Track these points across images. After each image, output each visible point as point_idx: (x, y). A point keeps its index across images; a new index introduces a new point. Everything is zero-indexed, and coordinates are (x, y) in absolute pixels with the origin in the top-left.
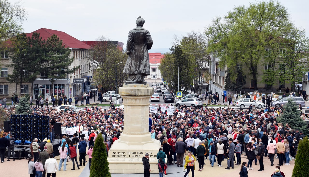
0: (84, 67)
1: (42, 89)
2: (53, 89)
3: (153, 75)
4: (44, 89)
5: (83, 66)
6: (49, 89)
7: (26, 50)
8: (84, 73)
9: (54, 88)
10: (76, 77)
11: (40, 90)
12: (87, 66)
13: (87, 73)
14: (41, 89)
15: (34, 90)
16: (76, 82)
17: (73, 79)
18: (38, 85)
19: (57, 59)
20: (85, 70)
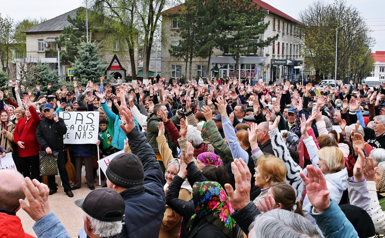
0: (291, 47)
1: (224, 71)
2: (238, 71)
3: (381, 76)
4: (225, 71)
5: (289, 45)
6: (233, 70)
7: (196, 8)
8: (291, 56)
9: (240, 69)
10: (276, 58)
11: (220, 71)
12: (296, 46)
13: (295, 57)
14: (222, 70)
15: (213, 71)
16: (275, 64)
17: (271, 60)
18: (217, 64)
19: (242, 23)
20: (292, 52)
